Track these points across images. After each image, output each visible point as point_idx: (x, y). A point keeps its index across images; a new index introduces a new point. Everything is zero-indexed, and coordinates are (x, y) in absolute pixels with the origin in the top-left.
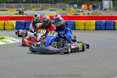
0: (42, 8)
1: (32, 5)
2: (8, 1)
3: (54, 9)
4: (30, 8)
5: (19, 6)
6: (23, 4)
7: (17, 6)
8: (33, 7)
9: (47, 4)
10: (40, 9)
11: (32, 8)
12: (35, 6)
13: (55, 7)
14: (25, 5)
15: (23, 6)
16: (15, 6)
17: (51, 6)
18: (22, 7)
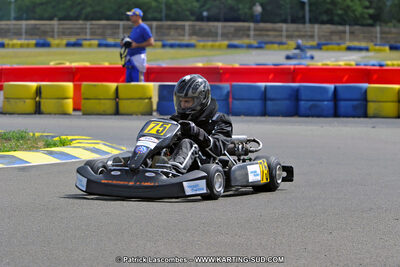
0: (323, 41)
1: (287, 31)
2: (205, 14)
3: (363, 44)
4: (278, 40)
5: (237, 30)
6: (252, 25)
7: (232, 30)
8: (289, 37)
9: (340, 28)
10: (314, 43)
11: (284, 40)
12: (297, 33)
13: (365, 39)
14: (261, 30)
15: (252, 33)
16: (226, 31)
17: (352, 33)
18: (248, 36)
